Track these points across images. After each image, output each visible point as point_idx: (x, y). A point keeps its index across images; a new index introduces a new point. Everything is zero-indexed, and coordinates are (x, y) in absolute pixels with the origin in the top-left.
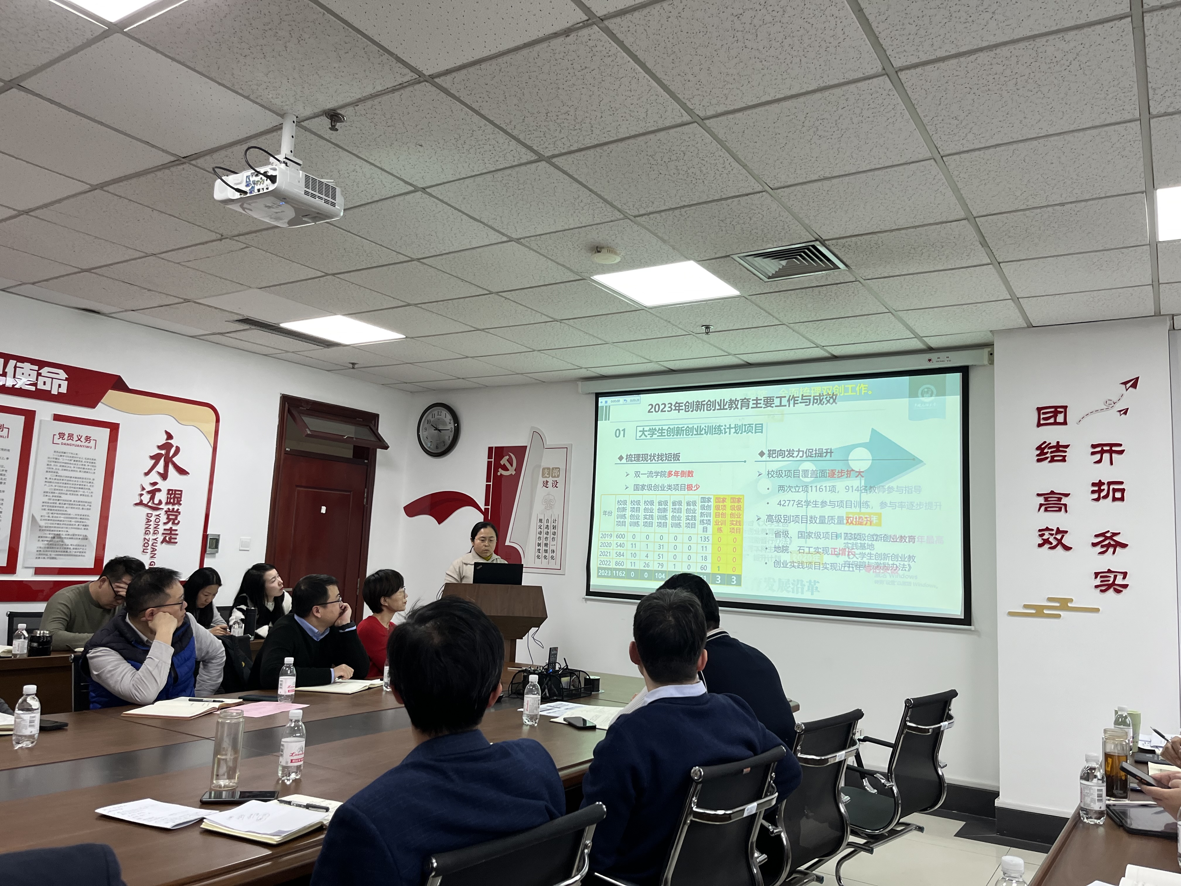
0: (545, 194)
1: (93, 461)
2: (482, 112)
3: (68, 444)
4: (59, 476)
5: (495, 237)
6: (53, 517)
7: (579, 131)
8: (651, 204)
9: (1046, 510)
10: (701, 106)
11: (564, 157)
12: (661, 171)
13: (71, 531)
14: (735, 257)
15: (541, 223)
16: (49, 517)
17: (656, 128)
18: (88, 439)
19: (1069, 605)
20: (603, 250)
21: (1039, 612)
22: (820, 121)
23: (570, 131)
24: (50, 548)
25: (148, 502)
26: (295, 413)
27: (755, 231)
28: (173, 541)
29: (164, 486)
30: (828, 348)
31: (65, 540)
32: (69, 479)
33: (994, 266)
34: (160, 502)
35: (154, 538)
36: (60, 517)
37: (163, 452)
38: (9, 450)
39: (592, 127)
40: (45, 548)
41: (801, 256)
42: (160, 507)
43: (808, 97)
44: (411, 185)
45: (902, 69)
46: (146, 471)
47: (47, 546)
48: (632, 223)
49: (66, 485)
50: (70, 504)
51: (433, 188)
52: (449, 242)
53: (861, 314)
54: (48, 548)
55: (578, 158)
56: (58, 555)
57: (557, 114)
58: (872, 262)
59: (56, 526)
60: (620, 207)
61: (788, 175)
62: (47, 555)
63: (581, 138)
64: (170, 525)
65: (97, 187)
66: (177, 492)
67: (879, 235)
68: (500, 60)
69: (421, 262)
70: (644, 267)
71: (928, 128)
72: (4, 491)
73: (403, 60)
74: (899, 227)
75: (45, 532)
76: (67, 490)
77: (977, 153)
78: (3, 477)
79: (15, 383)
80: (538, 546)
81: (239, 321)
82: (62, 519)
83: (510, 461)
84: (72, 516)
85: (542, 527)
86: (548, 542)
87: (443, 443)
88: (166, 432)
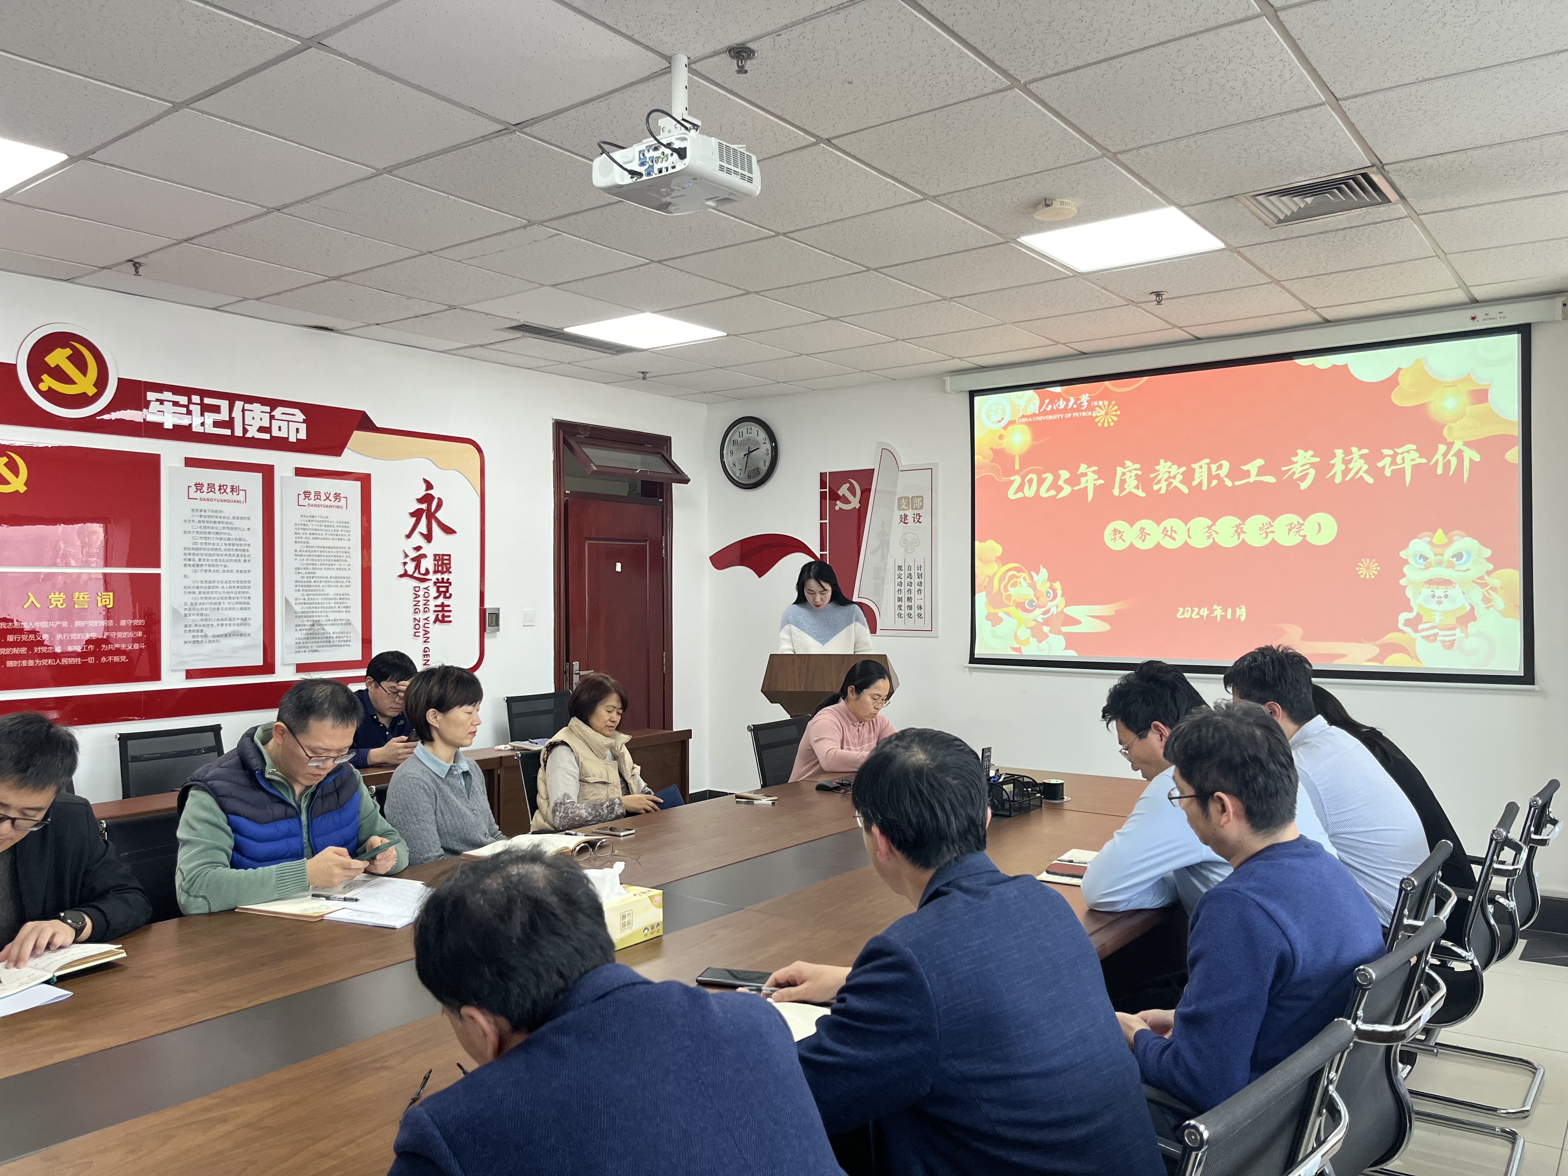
0: (1001, 134)
1: (347, 525)
3: (315, 506)
4: (310, 547)
5: (905, 196)
6: (309, 599)
7: (1087, 43)
8: (1149, 134)
11: (1049, 80)
13: (332, 616)
14: (1242, 198)
15: (979, 172)
16: (304, 599)
18: (337, 496)
20: (1053, 203)
24: (310, 638)
25: (414, 572)
26: (573, 443)
28: (446, 619)
29: (429, 550)
30: (1322, 311)
31: (325, 627)
32: (322, 549)
34: (427, 572)
35: (425, 617)
36: (317, 599)
37: (424, 506)
38: (249, 518)
40: (305, 638)
41: (1339, 190)
42: (428, 577)
44: (813, 135)
46: (407, 533)
47: (306, 636)
48: (1110, 163)
49: (320, 558)
50: (326, 582)
51: (844, 138)
52: (837, 208)
53: (1390, 261)
54: (308, 638)
55: (1068, 80)
56: (319, 646)
59: (314, 610)
60: (1102, 141)
62: (308, 647)
63: (1085, 52)
64: (441, 599)
65: (384, 171)
66: (445, 557)
69: (789, 237)
70: (1101, 220)
72: (249, 571)
75: (302, 619)
76: (321, 564)
78: (247, 553)
79: (245, 431)
80: (899, 601)
81: (510, 328)
82: (320, 601)
83: (852, 490)
84: (330, 596)
85: (902, 576)
86: (912, 595)
87: (757, 471)
88: (424, 479)
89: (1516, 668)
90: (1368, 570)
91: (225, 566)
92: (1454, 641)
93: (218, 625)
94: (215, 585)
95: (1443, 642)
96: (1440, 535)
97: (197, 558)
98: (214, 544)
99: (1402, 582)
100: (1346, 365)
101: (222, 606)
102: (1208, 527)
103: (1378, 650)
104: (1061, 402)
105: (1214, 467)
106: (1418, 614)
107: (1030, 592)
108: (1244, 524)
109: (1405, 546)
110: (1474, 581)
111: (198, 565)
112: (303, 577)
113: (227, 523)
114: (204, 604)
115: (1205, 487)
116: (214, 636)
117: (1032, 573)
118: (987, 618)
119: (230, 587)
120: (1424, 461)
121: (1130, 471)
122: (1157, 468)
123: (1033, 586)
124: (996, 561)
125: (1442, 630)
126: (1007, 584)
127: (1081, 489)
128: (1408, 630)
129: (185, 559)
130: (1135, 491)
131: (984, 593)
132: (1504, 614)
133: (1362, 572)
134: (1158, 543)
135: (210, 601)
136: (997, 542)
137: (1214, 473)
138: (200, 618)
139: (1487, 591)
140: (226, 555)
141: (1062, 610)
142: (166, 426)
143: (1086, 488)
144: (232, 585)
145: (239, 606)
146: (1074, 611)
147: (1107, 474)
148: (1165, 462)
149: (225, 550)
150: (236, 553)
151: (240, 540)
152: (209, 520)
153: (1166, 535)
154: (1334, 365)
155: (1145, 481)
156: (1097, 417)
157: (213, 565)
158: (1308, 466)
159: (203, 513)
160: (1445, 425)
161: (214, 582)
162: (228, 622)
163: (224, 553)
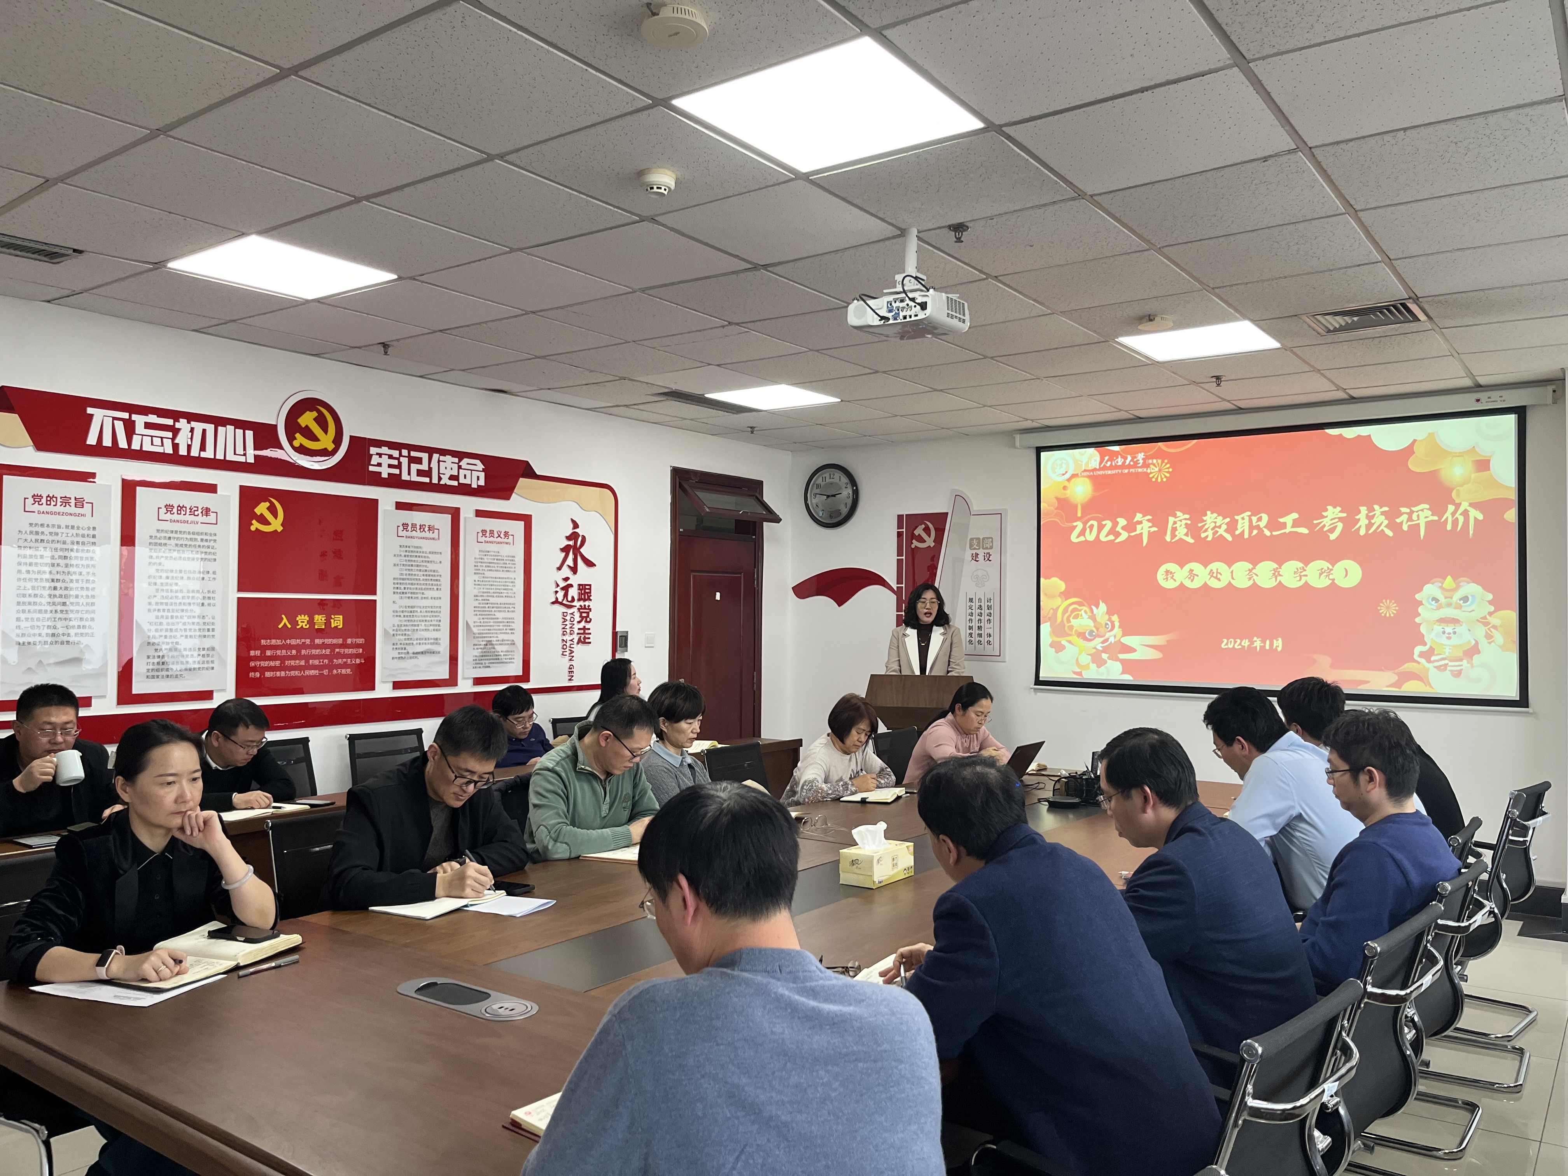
1: (513, 559)
3: (490, 542)
4: (486, 578)
6: (484, 622)
8: (1242, 278)
11: (1179, 246)
12: (1279, 253)
13: (501, 637)
14: (1304, 316)
15: (1102, 298)
16: (480, 622)
18: (507, 534)
20: (1156, 318)
23: (1206, 228)
24: (484, 656)
25: (563, 600)
26: (686, 486)
27: (1346, 295)
28: (587, 641)
30: (1351, 391)
31: (496, 647)
32: (495, 580)
34: (573, 600)
35: (571, 638)
36: (490, 622)
37: (571, 543)
38: (441, 553)
39: (1233, 224)
40: (480, 656)
41: (1380, 312)
42: (573, 604)
44: (985, 274)
46: (558, 566)
47: (481, 654)
48: (1206, 294)
49: (492, 587)
50: (497, 608)
51: (1008, 276)
53: (1414, 359)
54: (482, 656)
56: (491, 663)
58: (1463, 315)
59: (488, 631)
60: (1206, 281)
61: (1418, 249)
62: (482, 664)
64: (583, 624)
65: (639, 290)
66: (587, 587)
67: (1488, 291)
68: (1178, 181)
70: (1188, 328)
72: (440, 598)
75: (479, 639)
76: (494, 593)
78: (439, 583)
79: (440, 479)
80: (970, 629)
81: (661, 394)
82: (492, 624)
83: (927, 530)
84: (499, 620)
85: (973, 608)
86: (982, 624)
87: (839, 512)
88: (572, 520)
89: (1513, 693)
90: (1388, 609)
91: (423, 593)
92: (1462, 670)
93: (417, 644)
94: (415, 609)
95: (1452, 671)
96: (1449, 581)
97: (402, 587)
98: (415, 575)
99: (1417, 620)
100: (1370, 435)
101: (420, 627)
102: (1249, 570)
103: (1396, 678)
104: (1119, 459)
105: (1254, 519)
106: (1431, 647)
107: (1091, 623)
108: (1280, 568)
109: (1421, 590)
110: (1478, 620)
111: (403, 593)
112: (480, 604)
113: (425, 557)
114: (407, 625)
115: (1246, 536)
116: (414, 653)
117: (1093, 607)
118: (1051, 645)
119: (426, 612)
120: (1436, 518)
121: (1181, 521)
122: (1204, 518)
123: (1093, 618)
124: (1060, 596)
125: (1451, 661)
126: (1070, 616)
127: (1136, 535)
128: (1422, 661)
129: (394, 588)
130: (1185, 538)
131: (1048, 624)
132: (1504, 648)
133: (1383, 610)
134: (1205, 583)
135: (411, 623)
136: (1061, 579)
137: (1254, 524)
138: (404, 637)
139: (1489, 629)
140: (423, 584)
141: (1119, 640)
142: (383, 476)
143: (1142, 533)
144: (428, 610)
145: (432, 628)
146: (1129, 641)
147: (1160, 522)
148: (1212, 513)
149: (423, 580)
150: (431, 582)
151: (434, 571)
152: (412, 554)
153: (1212, 576)
154: (1359, 435)
155: (1194, 529)
156: (1151, 473)
157: (414, 593)
158: (1337, 520)
159: (408, 549)
160: (1453, 489)
161: (414, 607)
162: (424, 641)
163: (422, 582)
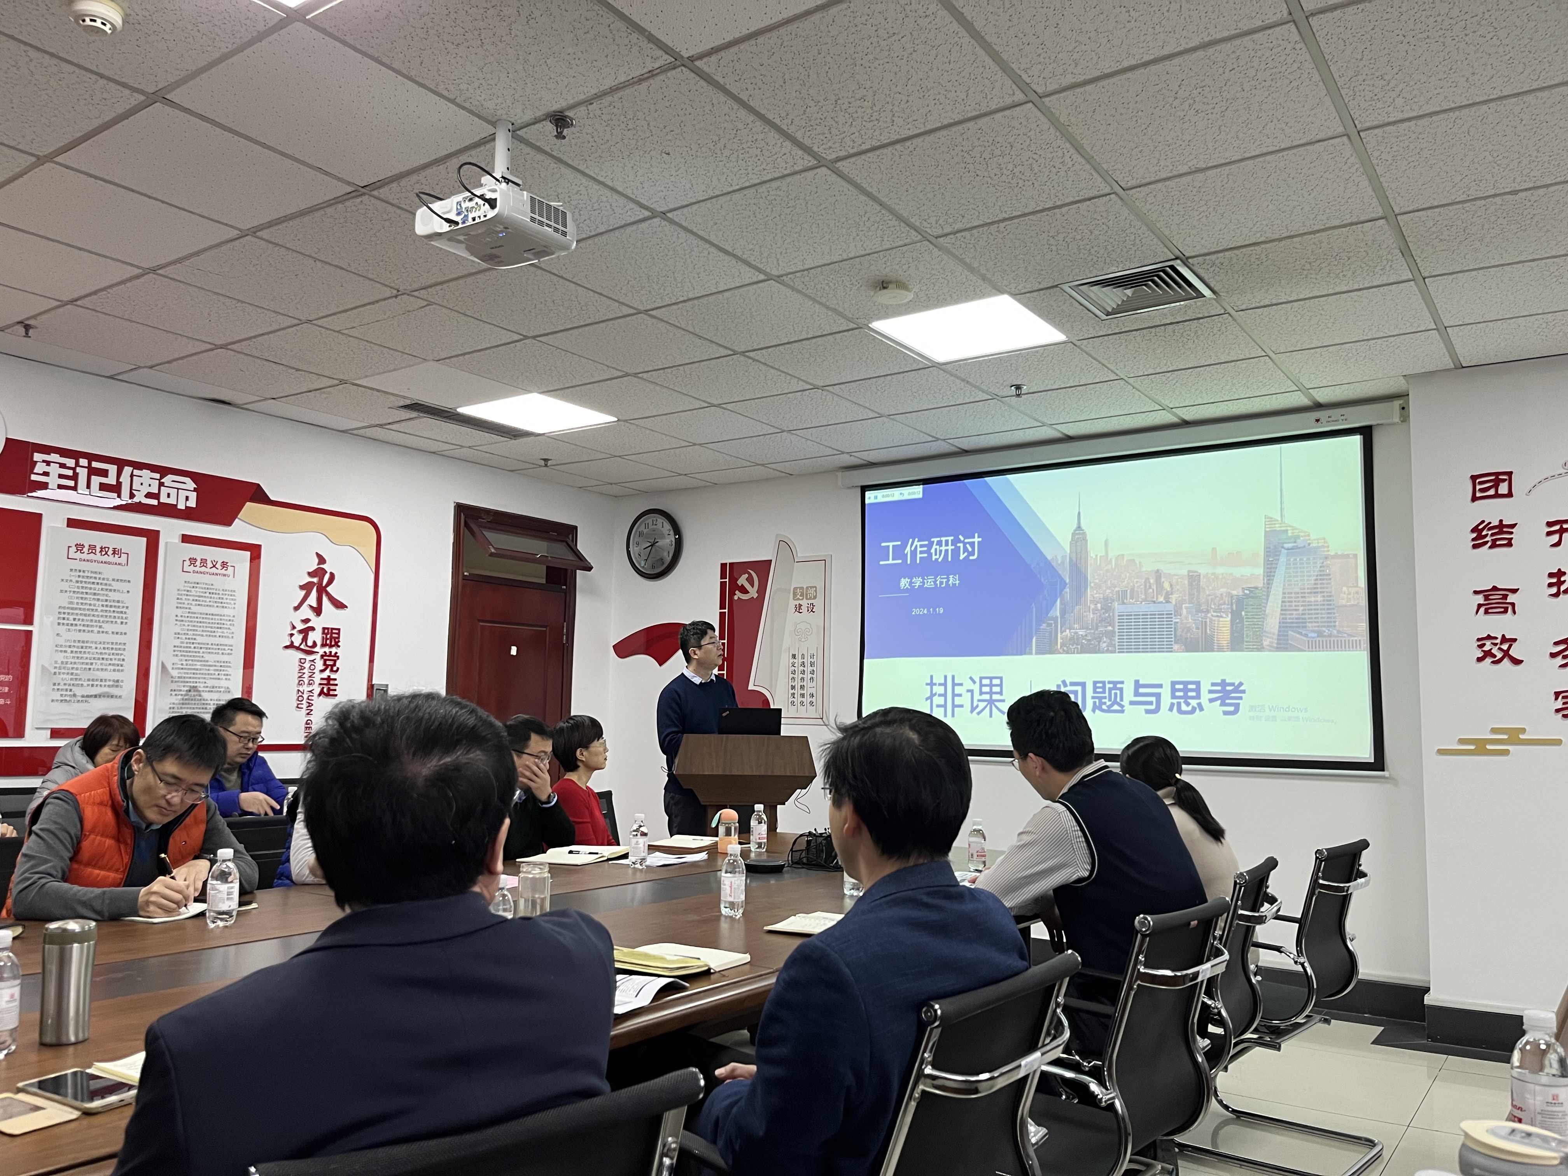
0: (822, 212)
1: (233, 593)
2: (752, 103)
3: (201, 573)
4: (192, 613)
5: (750, 276)
6: (187, 665)
7: (876, 123)
8: (960, 218)
9: (1486, 612)
10: (1041, 78)
11: (853, 160)
12: (978, 172)
13: (210, 683)
14: (1066, 287)
15: (812, 252)
16: (182, 664)
17: (978, 113)
18: (224, 565)
19: (1521, 737)
20: (890, 286)
21: (1480, 747)
22: (1199, 90)
23: (864, 123)
24: (185, 704)
25: (301, 644)
26: (473, 526)
27: (1096, 249)
28: (332, 693)
29: (318, 623)
30: (1179, 412)
31: (203, 694)
32: (204, 616)
33: (1416, 284)
34: (315, 644)
35: (310, 689)
36: (196, 665)
37: (315, 580)
38: (129, 581)
39: (893, 115)
41: (1154, 282)
42: (315, 650)
43: (1186, 57)
44: (647, 208)
45: (1313, 15)
46: (295, 605)
47: (181, 702)
48: (931, 247)
49: (202, 625)
50: (207, 648)
51: (675, 213)
52: (690, 285)
53: (1227, 360)
54: (183, 704)
55: (870, 160)
57: (850, 100)
58: (1251, 285)
59: (192, 676)
60: (918, 224)
61: (1147, 168)
63: (877, 133)
64: (327, 673)
65: (247, 232)
66: (335, 631)
67: (1263, 246)
68: (782, 30)
69: (650, 316)
70: (942, 306)
71: (1343, 92)
72: (125, 634)
73: (657, 39)
74: (1292, 234)
76: (202, 631)
77: (1407, 124)
78: (124, 616)
79: (132, 496)
80: (794, 689)
82: (199, 667)
83: (750, 579)
84: (209, 663)
85: (796, 665)
87: (661, 561)
88: (317, 554)
89: (1366, 754)
91: (100, 627)
93: (88, 685)
94: (88, 645)
97: (71, 617)
98: (90, 605)
101: (94, 666)
111: (72, 625)
112: (182, 643)
113: (106, 584)
114: (75, 663)
116: (83, 696)
119: (104, 648)
135: (82, 661)
138: (70, 677)
140: (102, 616)
144: (106, 646)
145: (112, 668)
149: (102, 611)
150: (113, 615)
151: (118, 602)
152: (88, 580)
157: (88, 626)
159: (81, 574)
161: (87, 642)
162: (99, 683)
163: (101, 614)
